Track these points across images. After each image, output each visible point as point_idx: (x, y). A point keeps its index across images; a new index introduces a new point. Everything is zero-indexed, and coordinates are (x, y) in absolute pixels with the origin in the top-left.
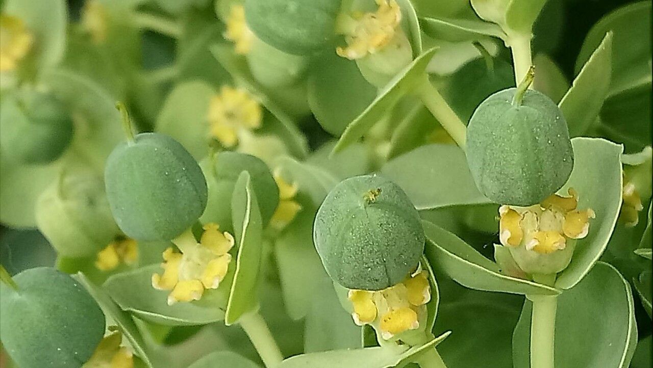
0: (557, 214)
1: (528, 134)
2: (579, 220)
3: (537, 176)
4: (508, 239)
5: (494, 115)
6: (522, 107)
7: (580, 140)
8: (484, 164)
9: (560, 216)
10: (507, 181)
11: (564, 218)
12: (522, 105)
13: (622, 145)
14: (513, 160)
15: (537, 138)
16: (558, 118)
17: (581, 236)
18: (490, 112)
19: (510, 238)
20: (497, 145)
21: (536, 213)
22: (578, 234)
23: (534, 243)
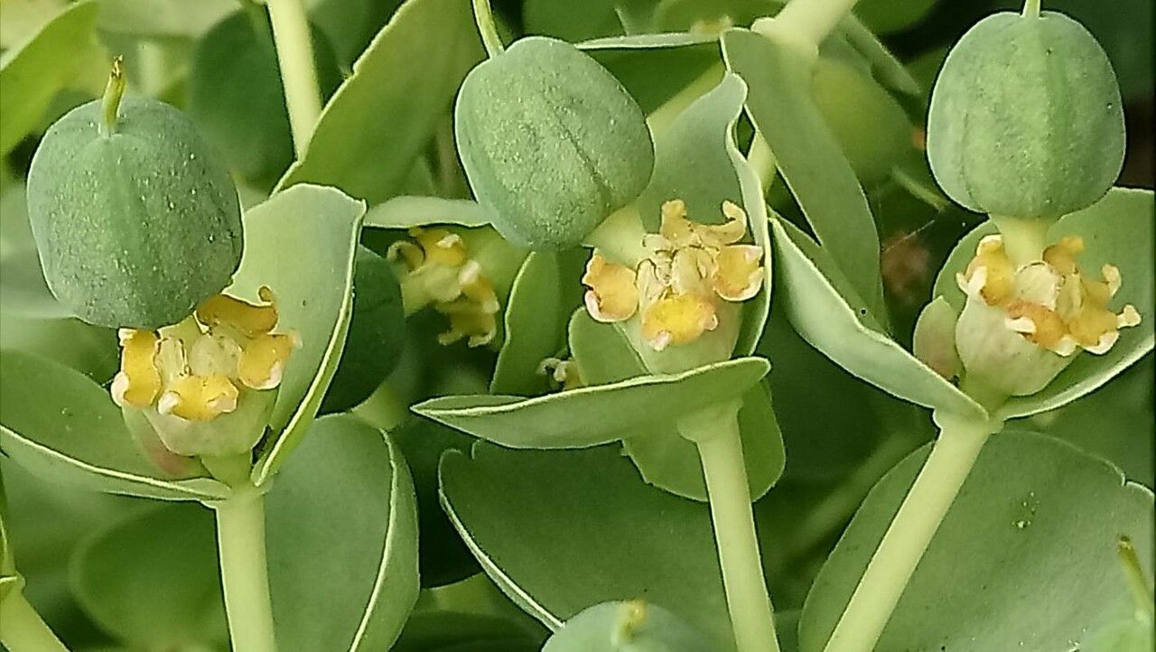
0: (225, 341)
1: (124, 191)
2: (271, 350)
3: (150, 274)
4: (125, 393)
5: (63, 152)
6: (118, 135)
7: (303, 187)
8: (51, 250)
9: (231, 347)
10: (95, 283)
11: (240, 349)
12: (118, 132)
13: (364, 201)
14: (98, 242)
15: (143, 198)
16: (192, 156)
17: (270, 385)
18: (56, 146)
19: (129, 390)
20: (67, 213)
21: (181, 341)
22: (264, 380)
23: (170, 402)
